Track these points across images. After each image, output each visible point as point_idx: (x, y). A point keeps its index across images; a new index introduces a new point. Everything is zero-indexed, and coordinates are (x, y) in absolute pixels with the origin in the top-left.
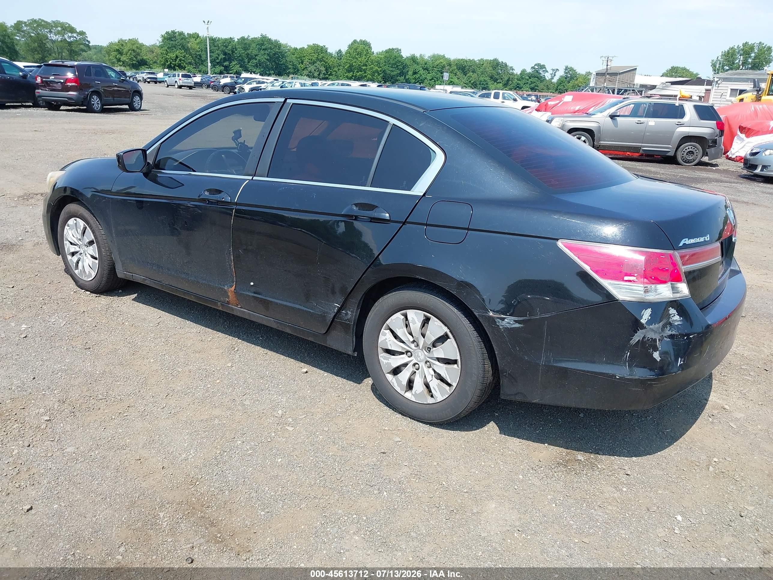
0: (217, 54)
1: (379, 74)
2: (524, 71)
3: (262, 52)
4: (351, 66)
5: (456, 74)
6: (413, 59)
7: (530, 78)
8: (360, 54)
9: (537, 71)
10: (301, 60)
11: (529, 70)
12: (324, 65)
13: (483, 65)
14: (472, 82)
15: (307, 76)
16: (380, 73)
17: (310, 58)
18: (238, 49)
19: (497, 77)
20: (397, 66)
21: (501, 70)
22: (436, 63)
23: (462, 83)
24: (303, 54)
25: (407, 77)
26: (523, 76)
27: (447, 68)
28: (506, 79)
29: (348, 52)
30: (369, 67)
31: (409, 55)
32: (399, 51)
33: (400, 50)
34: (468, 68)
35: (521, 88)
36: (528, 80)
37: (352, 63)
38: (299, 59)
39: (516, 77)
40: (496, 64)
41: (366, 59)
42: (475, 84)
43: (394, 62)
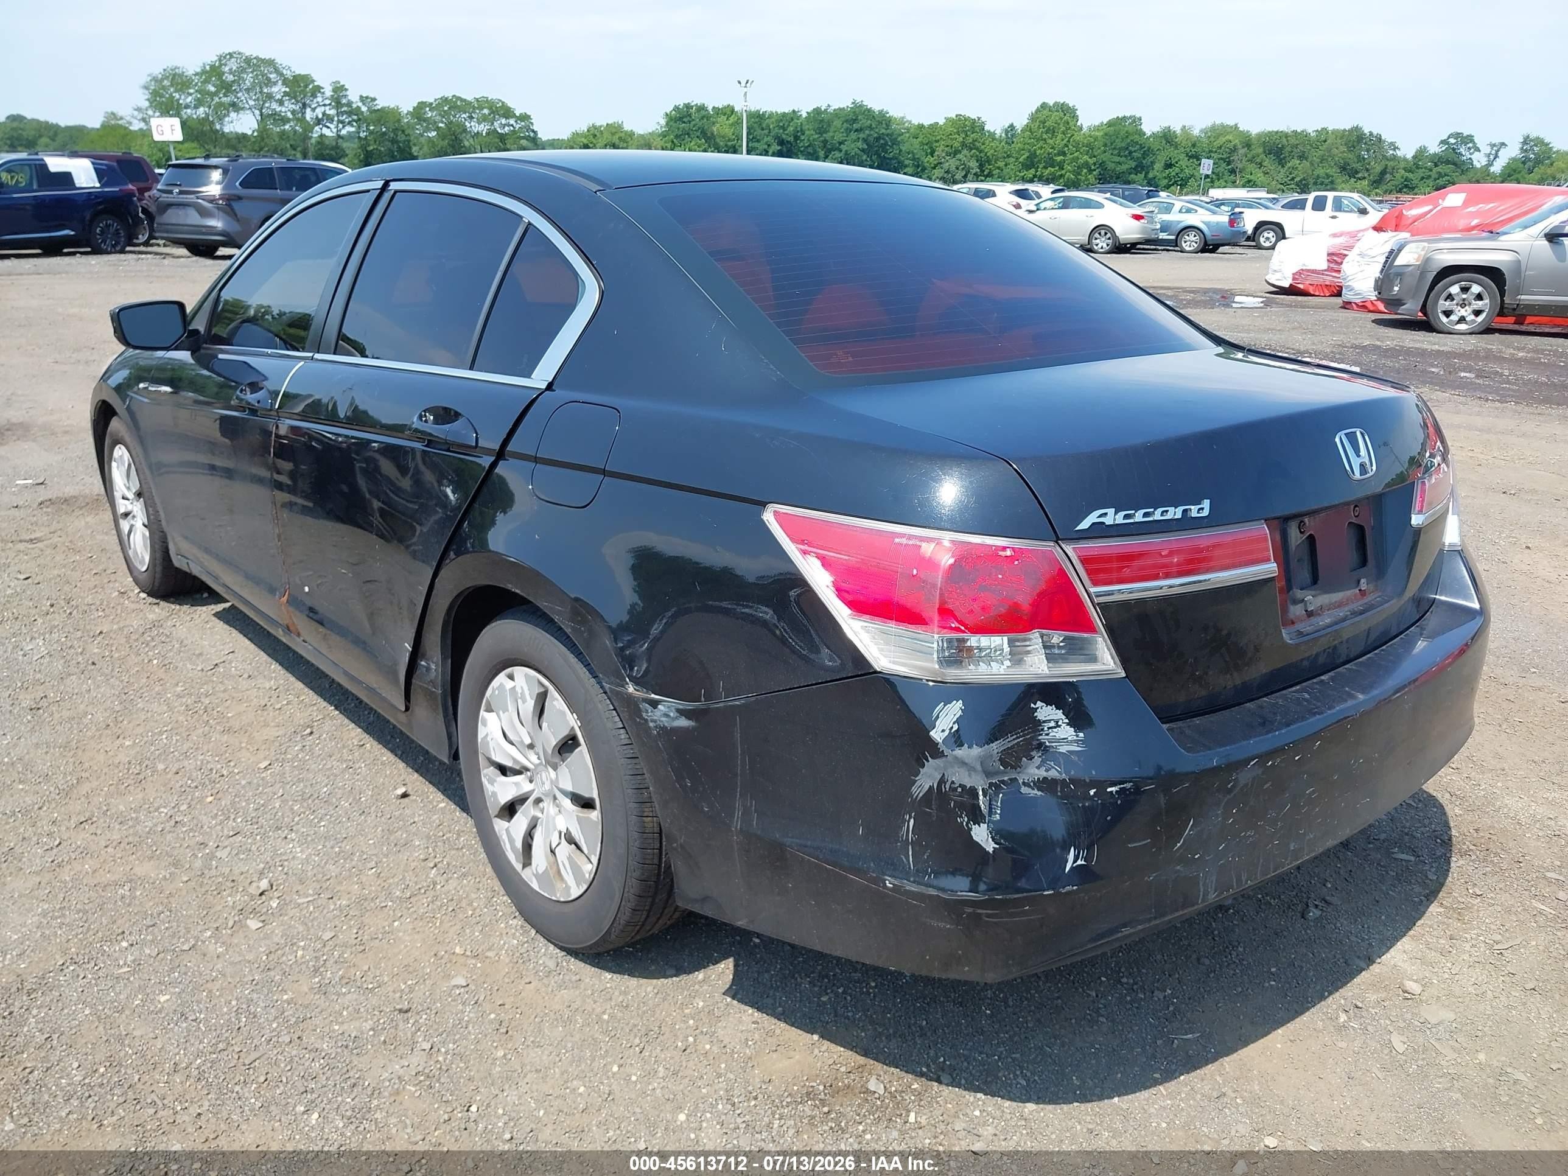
0: (766, 143)
1: (1091, 171)
2: (1421, 153)
3: (853, 135)
4: (1033, 156)
5: (1261, 165)
6: (1167, 137)
7: (1436, 165)
8: (1052, 131)
9: (1454, 149)
10: (931, 148)
11: (1434, 148)
12: (977, 156)
13: (1325, 141)
14: (1298, 179)
15: (940, 179)
16: (1093, 167)
17: (949, 142)
18: (807, 132)
19: (1358, 166)
20: (1130, 153)
21: (1368, 151)
22: (1217, 144)
23: (1274, 183)
24: (936, 136)
25: (1151, 175)
26: (1420, 160)
27: (1242, 151)
28: (1378, 169)
29: (1028, 128)
30: (1069, 157)
31: (1159, 129)
32: (1136, 121)
33: (1140, 119)
34: (1290, 150)
35: (1413, 189)
36: (1431, 170)
37: (1035, 150)
38: (926, 147)
39: (1402, 165)
40: (1356, 139)
41: (1065, 142)
42: (1305, 185)
43: (1123, 145)
